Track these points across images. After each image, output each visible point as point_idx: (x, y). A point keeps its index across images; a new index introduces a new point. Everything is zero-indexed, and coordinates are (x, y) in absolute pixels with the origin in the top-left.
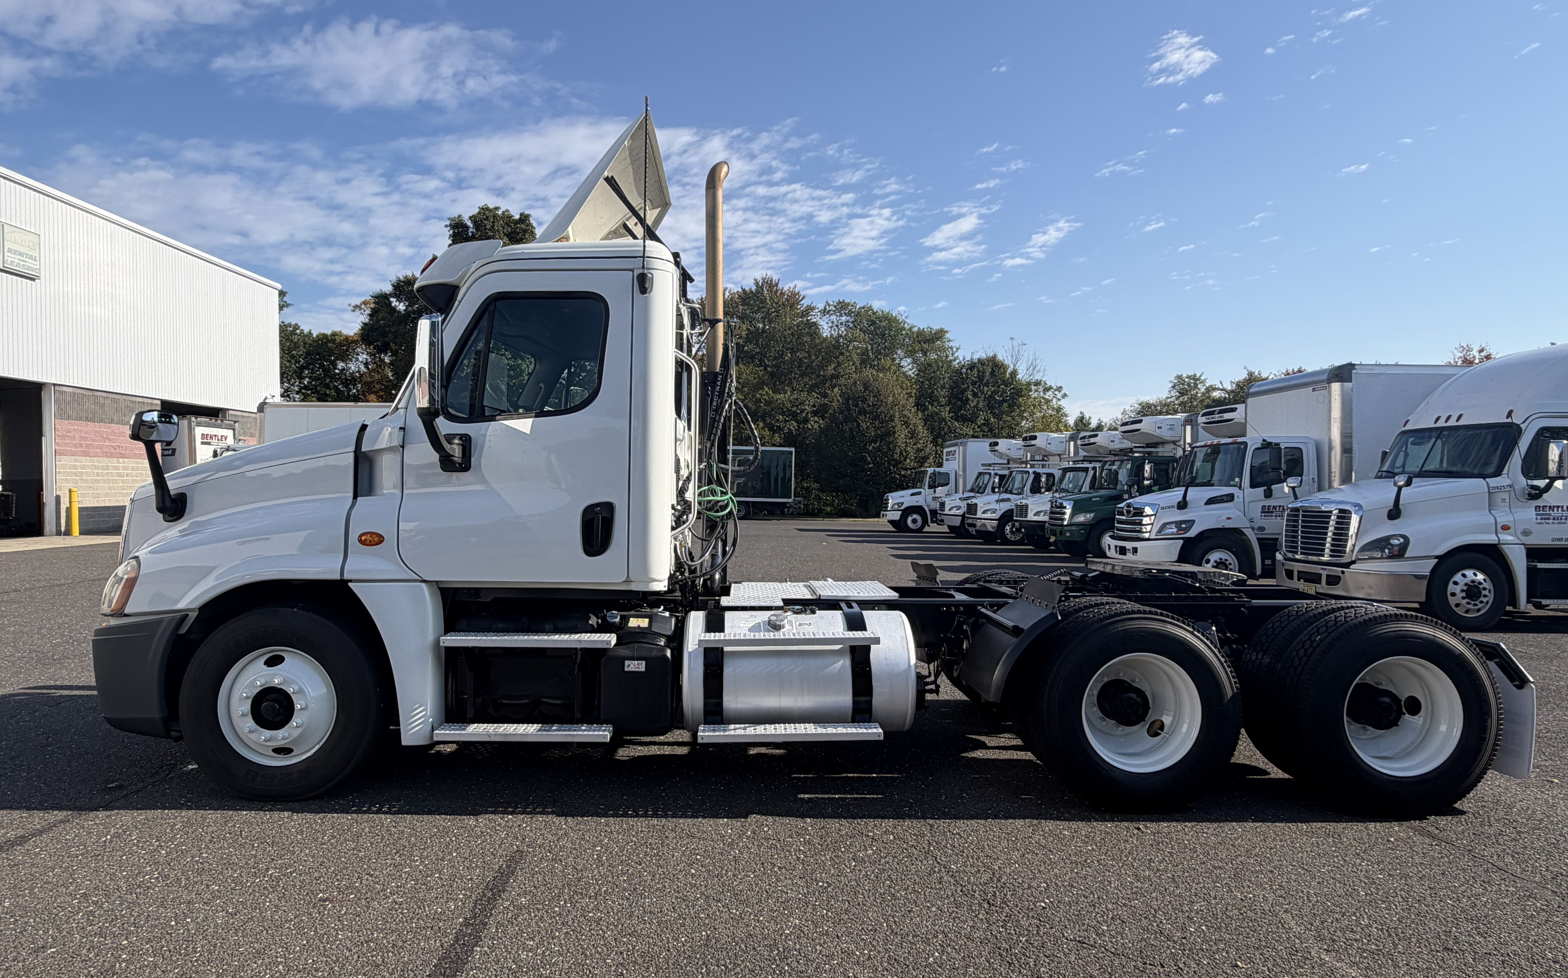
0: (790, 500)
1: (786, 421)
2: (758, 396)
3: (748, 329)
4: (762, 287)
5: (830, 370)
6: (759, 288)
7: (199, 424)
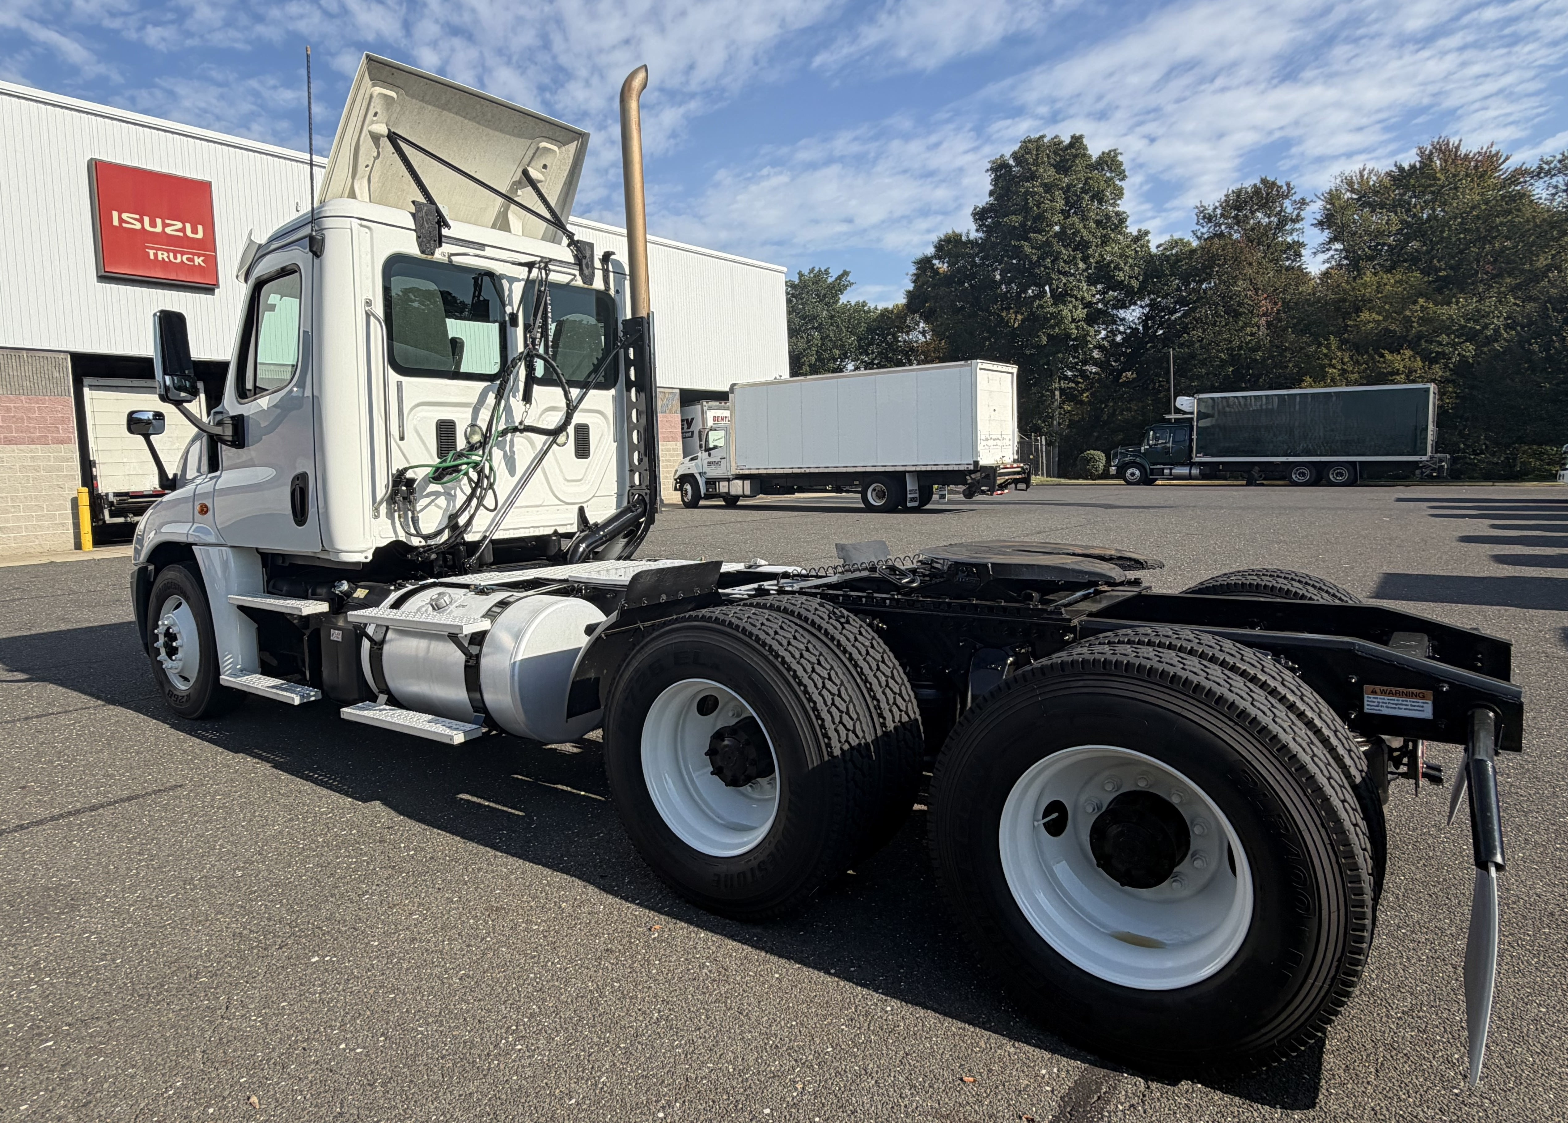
0: (1424, 458)
1: (1454, 345)
2: (1408, 313)
3: (1402, 222)
4: (1430, 157)
5: (1542, 261)
6: (1427, 159)
7: (710, 408)
